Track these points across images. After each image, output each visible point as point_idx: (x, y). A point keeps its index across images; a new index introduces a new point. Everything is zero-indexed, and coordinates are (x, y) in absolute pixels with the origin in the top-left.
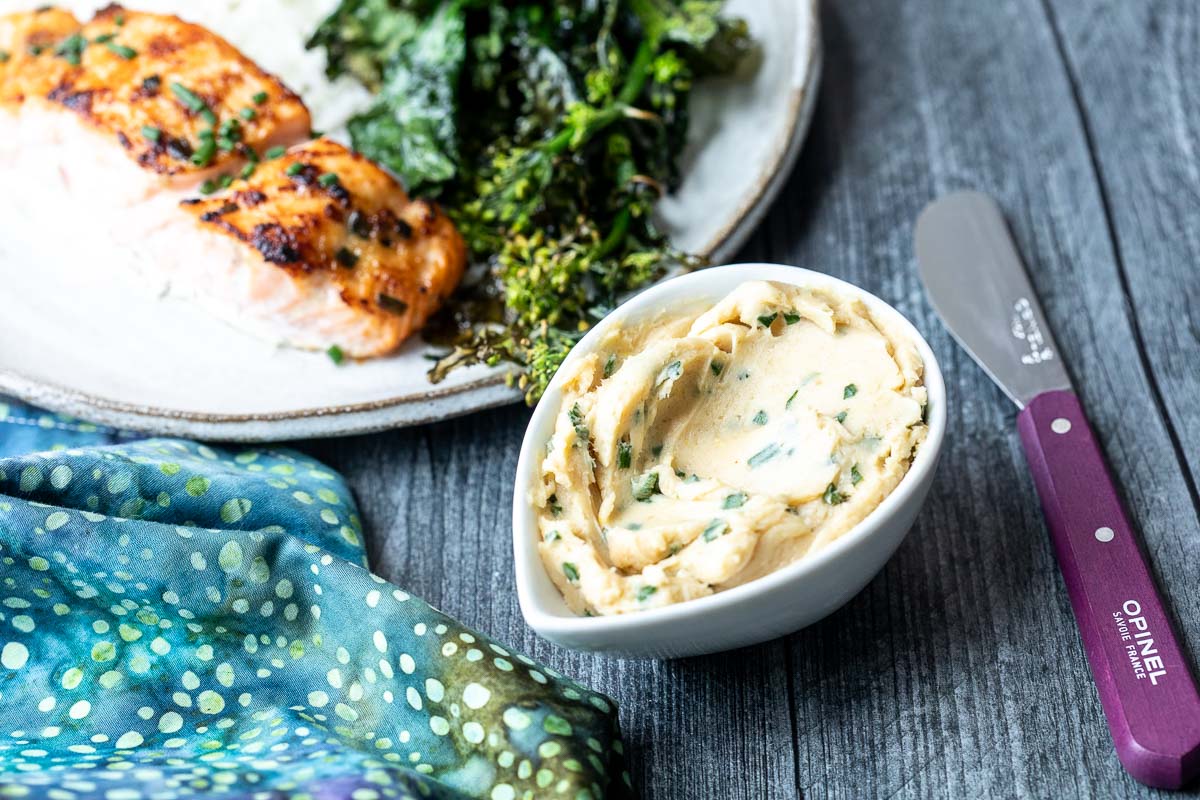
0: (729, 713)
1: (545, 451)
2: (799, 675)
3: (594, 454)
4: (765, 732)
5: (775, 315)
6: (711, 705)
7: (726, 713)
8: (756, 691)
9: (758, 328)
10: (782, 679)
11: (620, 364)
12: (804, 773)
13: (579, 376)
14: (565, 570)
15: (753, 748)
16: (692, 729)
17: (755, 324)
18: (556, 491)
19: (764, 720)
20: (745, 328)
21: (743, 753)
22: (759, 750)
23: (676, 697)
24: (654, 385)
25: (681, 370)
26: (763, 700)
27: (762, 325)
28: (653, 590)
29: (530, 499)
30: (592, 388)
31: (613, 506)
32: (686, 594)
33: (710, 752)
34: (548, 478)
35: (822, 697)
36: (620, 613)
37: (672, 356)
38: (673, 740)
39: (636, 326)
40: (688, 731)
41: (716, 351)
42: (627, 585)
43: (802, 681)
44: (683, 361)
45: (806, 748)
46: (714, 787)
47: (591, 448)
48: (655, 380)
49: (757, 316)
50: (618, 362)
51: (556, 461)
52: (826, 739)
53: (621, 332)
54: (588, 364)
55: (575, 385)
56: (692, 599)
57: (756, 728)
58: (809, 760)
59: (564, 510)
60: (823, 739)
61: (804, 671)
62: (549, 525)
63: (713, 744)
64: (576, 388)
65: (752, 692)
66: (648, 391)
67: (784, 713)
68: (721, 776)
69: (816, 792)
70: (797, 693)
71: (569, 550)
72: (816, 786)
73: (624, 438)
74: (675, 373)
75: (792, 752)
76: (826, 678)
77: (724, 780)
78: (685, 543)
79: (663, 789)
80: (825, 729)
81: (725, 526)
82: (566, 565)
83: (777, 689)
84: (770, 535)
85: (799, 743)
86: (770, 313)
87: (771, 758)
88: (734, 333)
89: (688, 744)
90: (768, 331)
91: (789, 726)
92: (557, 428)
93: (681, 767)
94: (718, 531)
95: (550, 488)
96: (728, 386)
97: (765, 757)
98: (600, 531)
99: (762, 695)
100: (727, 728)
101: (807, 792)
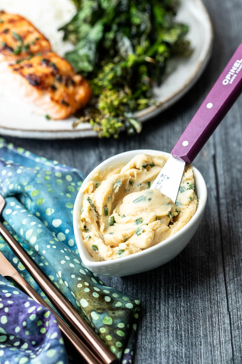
0: (206, 288)
1: (81, 212)
2: (228, 276)
3: (96, 212)
4: (217, 293)
5: (147, 165)
6: (200, 284)
7: (205, 287)
8: (214, 281)
9: (142, 169)
10: (222, 277)
11: (100, 184)
12: (230, 307)
13: (88, 188)
14: (93, 248)
15: (214, 298)
16: (194, 292)
17: (141, 168)
18: (86, 224)
19: (217, 290)
20: (138, 170)
21: (210, 300)
22: (215, 299)
23: (188, 282)
24: (113, 188)
25: (121, 183)
26: (216, 284)
27: (143, 168)
28: (123, 251)
29: (79, 227)
30: (93, 192)
31: (104, 228)
32: (134, 252)
33: (200, 299)
34: (83, 220)
35: (236, 283)
36: (112, 259)
37: (117, 179)
38: (188, 295)
39: (103, 172)
40: (192, 292)
41: (130, 177)
42: (114, 250)
43: (229, 278)
44: (121, 181)
45: (231, 299)
46: (201, 310)
47: (95, 210)
48: (113, 187)
49: (142, 165)
50: (99, 184)
51: (85, 214)
52: (237, 296)
53: (99, 174)
54: (90, 185)
55: (87, 191)
56: (136, 253)
57: (214, 292)
58: (232, 302)
59: (89, 230)
60: (236, 296)
61: (229, 275)
62: (86, 235)
63: (201, 297)
64: (88, 192)
65: (213, 281)
66: (111, 191)
67: (223, 288)
68: (203, 307)
69: (234, 312)
70: (228, 282)
71: (94, 241)
72: (234, 310)
73: (105, 206)
74: (119, 184)
75: (226, 300)
76: (236, 277)
77: (204, 308)
78: (129, 237)
79: (185, 310)
80: (237, 293)
81: (143, 230)
82: (94, 246)
83: (221, 280)
84: (158, 230)
85: (228, 297)
86: (146, 164)
87: (219, 302)
88: (135, 171)
89: (193, 297)
90: (145, 170)
91: (225, 292)
92: (83, 205)
93: (190, 304)
94: (141, 232)
95: (84, 223)
96: (135, 188)
97: (217, 301)
98: (101, 235)
99: (216, 282)
100: (205, 292)
101: (231, 312)
